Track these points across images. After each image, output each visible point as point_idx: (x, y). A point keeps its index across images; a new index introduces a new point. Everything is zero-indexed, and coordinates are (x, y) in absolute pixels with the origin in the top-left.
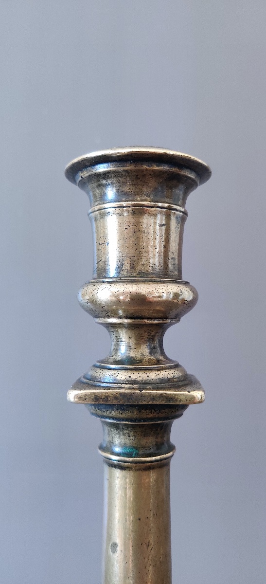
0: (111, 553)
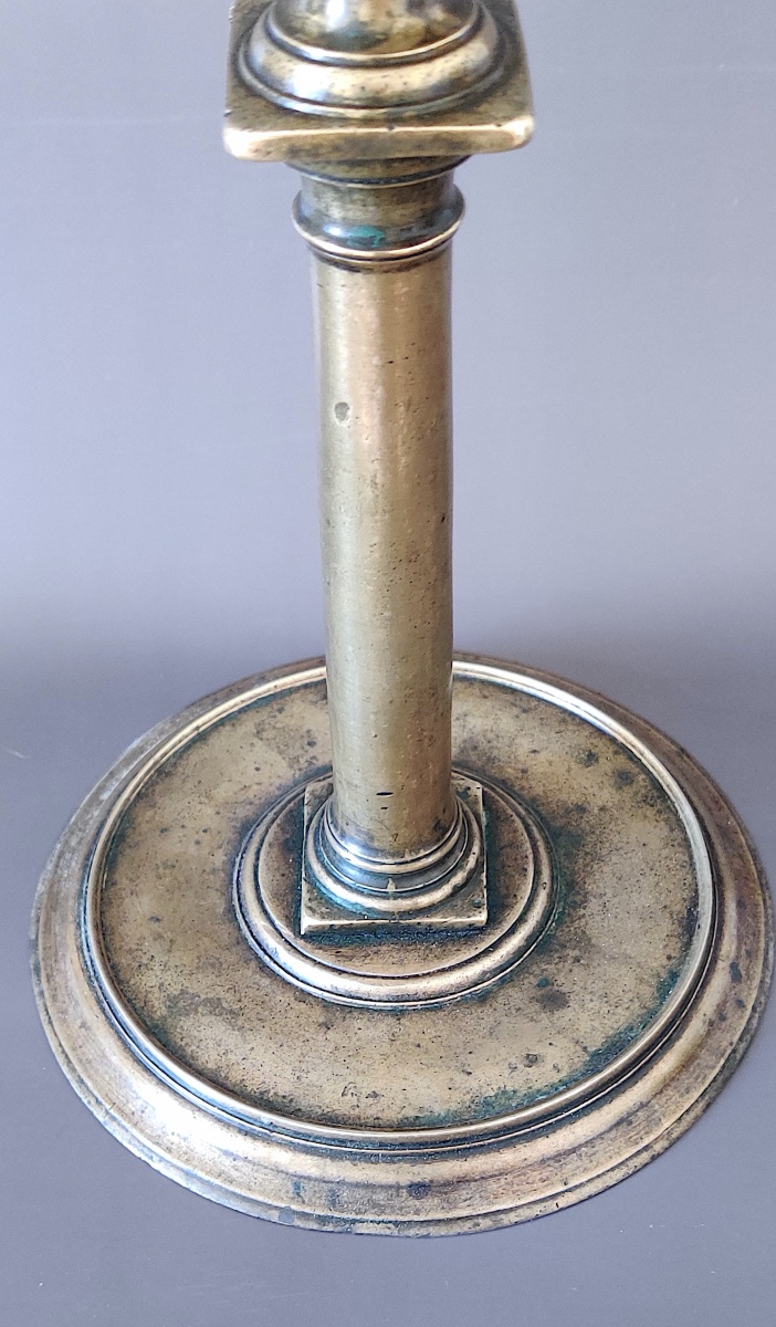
0: (337, 421)
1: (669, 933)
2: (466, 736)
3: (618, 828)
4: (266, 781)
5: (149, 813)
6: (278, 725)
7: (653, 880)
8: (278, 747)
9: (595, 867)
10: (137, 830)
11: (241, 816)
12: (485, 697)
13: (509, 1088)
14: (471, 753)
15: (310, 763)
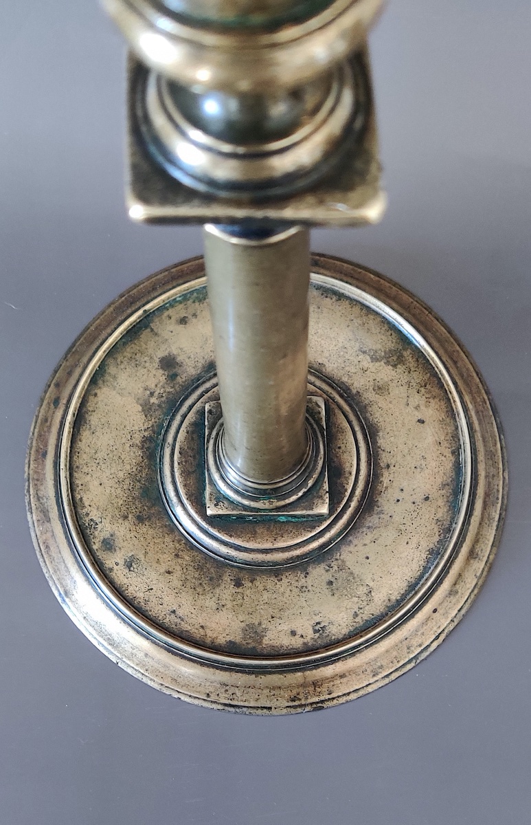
1: (93, 413)
2: (217, 591)
3: (116, 500)
4: (360, 548)
5: (439, 515)
6: (356, 599)
7: (99, 455)
8: (354, 578)
9: (134, 470)
10: (445, 500)
11: (375, 516)
12: (202, 627)
13: (197, 304)
14: (214, 575)
15: (330, 566)
